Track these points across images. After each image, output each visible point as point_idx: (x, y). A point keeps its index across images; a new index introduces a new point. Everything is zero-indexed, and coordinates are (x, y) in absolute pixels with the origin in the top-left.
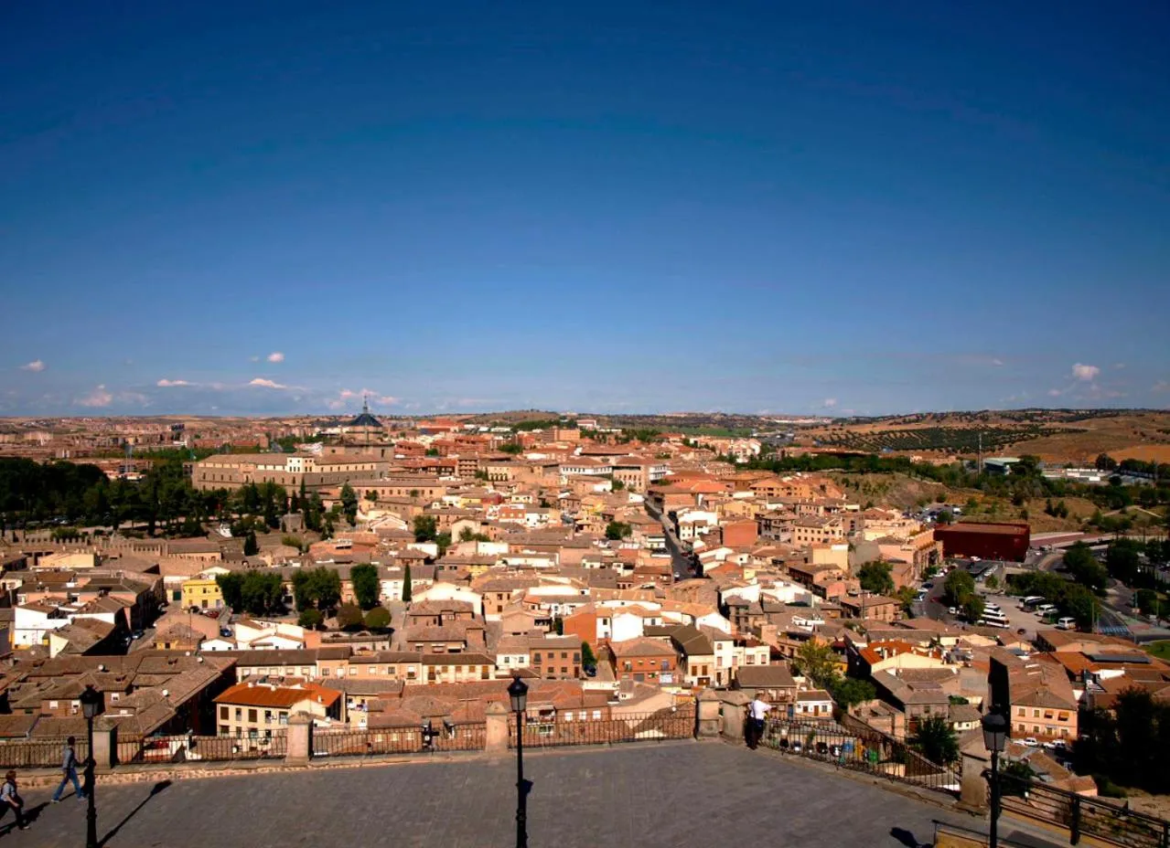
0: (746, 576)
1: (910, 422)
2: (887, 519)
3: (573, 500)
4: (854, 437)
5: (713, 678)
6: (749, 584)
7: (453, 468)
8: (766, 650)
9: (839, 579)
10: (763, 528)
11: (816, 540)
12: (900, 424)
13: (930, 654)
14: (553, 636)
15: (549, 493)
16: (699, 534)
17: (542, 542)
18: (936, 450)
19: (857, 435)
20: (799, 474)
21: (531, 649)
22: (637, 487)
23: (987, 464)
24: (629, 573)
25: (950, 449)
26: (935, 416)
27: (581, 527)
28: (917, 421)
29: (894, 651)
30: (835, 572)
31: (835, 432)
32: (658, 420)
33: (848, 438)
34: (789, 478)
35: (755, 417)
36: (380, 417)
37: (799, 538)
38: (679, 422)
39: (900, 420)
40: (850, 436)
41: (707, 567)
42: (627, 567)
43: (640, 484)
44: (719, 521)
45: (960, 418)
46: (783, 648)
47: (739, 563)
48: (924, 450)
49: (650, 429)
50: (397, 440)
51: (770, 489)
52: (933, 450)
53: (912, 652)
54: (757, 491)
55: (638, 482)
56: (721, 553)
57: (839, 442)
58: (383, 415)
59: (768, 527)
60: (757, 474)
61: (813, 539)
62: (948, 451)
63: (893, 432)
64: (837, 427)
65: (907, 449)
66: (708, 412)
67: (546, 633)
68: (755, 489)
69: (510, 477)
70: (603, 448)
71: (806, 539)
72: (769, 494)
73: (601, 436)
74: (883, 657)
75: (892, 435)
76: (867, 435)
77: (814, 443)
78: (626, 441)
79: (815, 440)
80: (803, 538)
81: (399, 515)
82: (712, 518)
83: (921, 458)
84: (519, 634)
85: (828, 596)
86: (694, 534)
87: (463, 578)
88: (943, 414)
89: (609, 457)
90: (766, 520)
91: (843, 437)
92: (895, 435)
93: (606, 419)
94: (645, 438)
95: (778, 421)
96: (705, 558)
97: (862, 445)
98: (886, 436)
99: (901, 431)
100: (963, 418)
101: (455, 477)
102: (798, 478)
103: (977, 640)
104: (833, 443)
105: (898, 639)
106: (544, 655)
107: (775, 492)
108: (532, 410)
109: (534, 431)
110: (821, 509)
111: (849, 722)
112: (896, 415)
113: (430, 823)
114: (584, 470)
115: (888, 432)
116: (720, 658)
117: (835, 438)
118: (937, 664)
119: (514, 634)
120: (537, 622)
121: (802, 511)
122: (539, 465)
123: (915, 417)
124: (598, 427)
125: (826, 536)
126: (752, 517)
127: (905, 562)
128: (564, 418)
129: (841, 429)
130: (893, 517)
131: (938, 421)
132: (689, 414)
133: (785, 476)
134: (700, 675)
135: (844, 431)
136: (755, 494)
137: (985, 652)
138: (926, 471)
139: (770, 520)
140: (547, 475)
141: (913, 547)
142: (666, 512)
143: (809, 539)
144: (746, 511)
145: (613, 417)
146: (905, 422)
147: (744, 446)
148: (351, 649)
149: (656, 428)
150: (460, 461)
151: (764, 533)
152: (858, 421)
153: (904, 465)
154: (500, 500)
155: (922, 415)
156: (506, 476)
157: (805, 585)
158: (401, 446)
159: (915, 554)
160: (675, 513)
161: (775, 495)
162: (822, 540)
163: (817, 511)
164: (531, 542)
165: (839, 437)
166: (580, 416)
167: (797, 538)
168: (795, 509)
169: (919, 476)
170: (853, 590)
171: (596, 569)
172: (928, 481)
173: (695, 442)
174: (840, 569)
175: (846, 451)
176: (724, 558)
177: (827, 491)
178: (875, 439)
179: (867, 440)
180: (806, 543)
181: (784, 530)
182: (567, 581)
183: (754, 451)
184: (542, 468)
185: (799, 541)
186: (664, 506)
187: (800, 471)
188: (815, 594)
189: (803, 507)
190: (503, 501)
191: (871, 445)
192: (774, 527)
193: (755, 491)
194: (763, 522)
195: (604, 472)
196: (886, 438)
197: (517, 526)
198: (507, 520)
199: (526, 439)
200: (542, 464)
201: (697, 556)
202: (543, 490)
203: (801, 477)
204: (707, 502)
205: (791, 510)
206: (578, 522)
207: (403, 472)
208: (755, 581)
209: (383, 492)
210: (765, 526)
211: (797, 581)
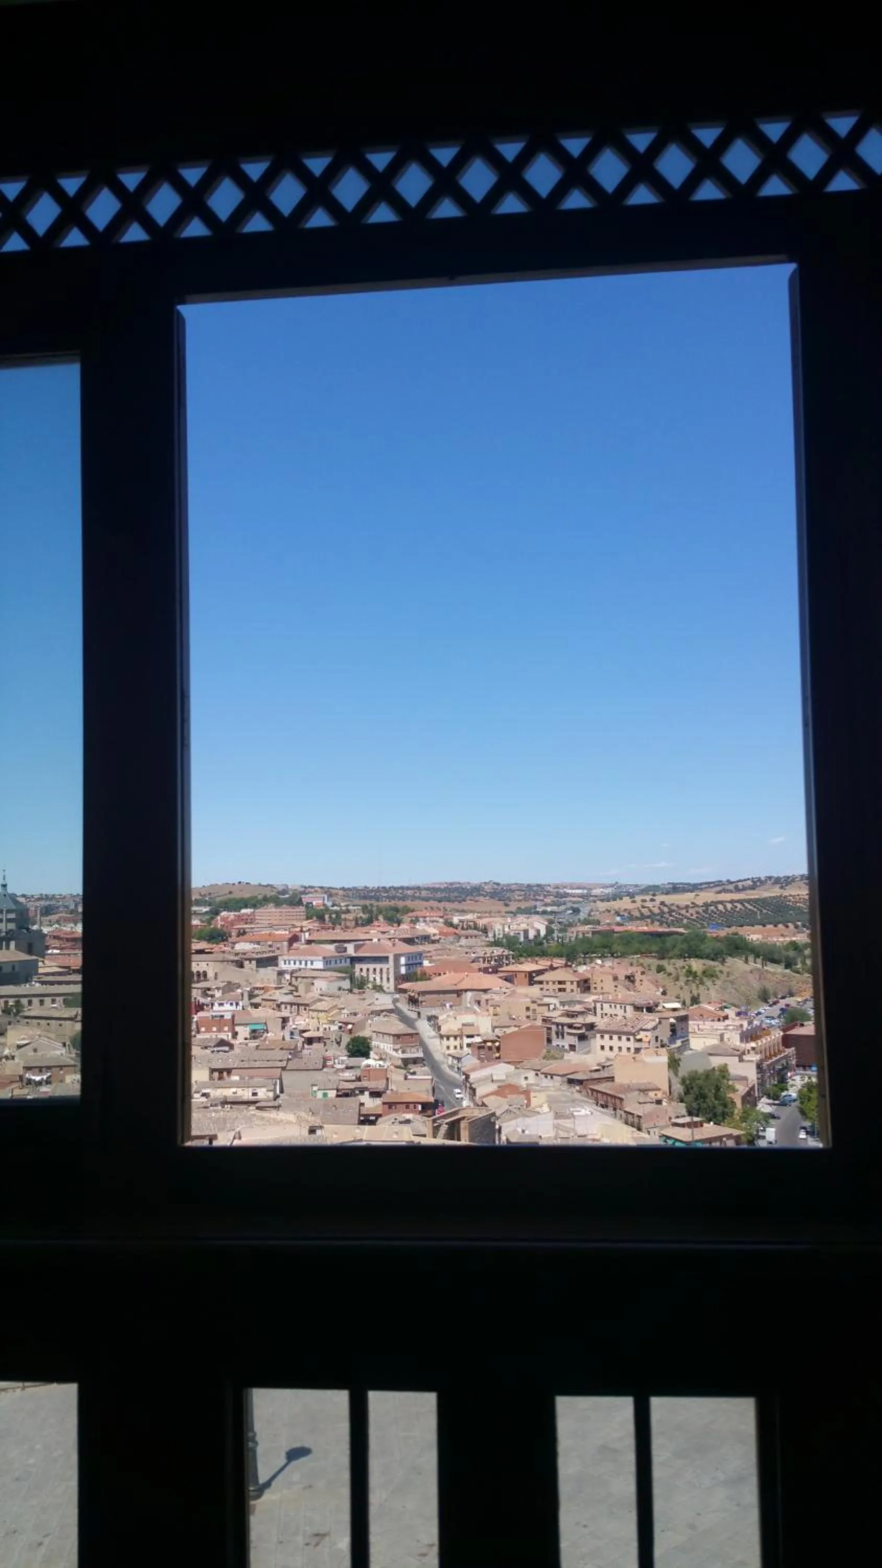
0: (534, 1102)
1: (744, 889)
2: (719, 1020)
3: (299, 1005)
4: (671, 911)
6: (539, 1113)
9: (659, 1102)
10: (554, 1036)
11: (624, 1050)
12: (731, 891)
15: (266, 996)
16: (469, 1045)
17: (257, 1064)
18: (780, 926)
19: (674, 908)
20: (599, 962)
22: (385, 984)
24: (378, 1101)
25: (799, 923)
26: (777, 881)
27: (310, 1041)
28: (753, 888)
30: (652, 1094)
31: (646, 904)
32: (409, 892)
33: (663, 912)
34: (584, 967)
35: (538, 886)
36: (24, 896)
37: (602, 1048)
38: (439, 895)
39: (731, 887)
40: (666, 909)
41: (480, 1092)
42: (375, 1094)
43: (388, 979)
44: (494, 1028)
47: (524, 1083)
48: (764, 926)
49: (400, 904)
50: (50, 929)
51: (560, 983)
52: (775, 925)
54: (545, 986)
55: (385, 976)
56: (501, 1071)
57: (652, 917)
58: (29, 893)
59: (560, 1034)
60: (543, 963)
61: (620, 1048)
62: (796, 927)
63: (721, 902)
64: (648, 898)
65: (742, 926)
66: (476, 880)
68: (541, 982)
69: (210, 975)
70: (338, 934)
71: (611, 1048)
72: (560, 990)
73: (334, 916)
75: (720, 907)
76: (687, 907)
77: (618, 919)
78: (369, 922)
79: (619, 915)
80: (607, 1048)
81: (52, 1036)
82: (484, 1025)
83: (760, 937)
85: (644, 1126)
86: (461, 1048)
88: (788, 877)
89: (346, 945)
90: (557, 1024)
91: (656, 911)
92: (725, 907)
93: (341, 892)
94: (393, 917)
95: (570, 891)
96: (479, 1080)
97: (682, 920)
98: (712, 908)
99: (732, 902)
102: (597, 967)
104: (643, 917)
107: (568, 986)
108: (240, 883)
109: (243, 911)
110: (630, 1009)
112: (724, 879)
114: (312, 963)
115: (715, 903)
117: (645, 911)
121: (605, 1012)
122: (250, 960)
123: (750, 883)
124: (329, 904)
125: (638, 1045)
126: (539, 1023)
127: (745, 1079)
128: (284, 892)
129: (652, 900)
130: (726, 1018)
131: (782, 888)
132: (451, 884)
133: (580, 964)
135: (657, 903)
136: (542, 989)
138: (769, 955)
139: (563, 1025)
140: (262, 970)
141: (756, 1058)
142: (423, 1016)
143: (616, 1049)
144: (530, 1013)
145: (349, 889)
146: (737, 890)
147: (523, 926)
149: (409, 903)
151: (554, 1043)
152: (675, 889)
153: (738, 947)
154: (198, 1008)
155: (759, 879)
156: (205, 974)
157: (613, 1112)
158: (55, 937)
159: (759, 1067)
160: (436, 1018)
161: (568, 990)
162: (632, 1050)
163: (625, 1011)
164: (242, 1065)
165: (650, 911)
166: (306, 890)
167: (599, 1048)
168: (595, 1008)
169: (759, 960)
170: (678, 1117)
171: (331, 1099)
172: (770, 968)
173: (461, 921)
174: (659, 1090)
175: (660, 930)
176: (504, 1078)
177: (637, 983)
178: (698, 913)
179: (688, 915)
180: (611, 1055)
181: (582, 1038)
182: (291, 1117)
183: (538, 931)
184: (254, 962)
185: (602, 1052)
186: (420, 1009)
187: (600, 958)
188: (626, 1123)
189: (606, 1006)
190: (202, 1009)
191: (694, 920)
192: (568, 1034)
193: (541, 986)
194: (554, 1027)
195: (339, 965)
196: (712, 911)
197: (222, 1043)
198: (207, 1036)
199: (232, 923)
200: (255, 956)
201: (467, 1077)
202: (256, 992)
203: (602, 966)
204: (479, 1002)
205: (589, 1010)
206: (306, 1035)
207: (60, 974)
208: (546, 1108)
209: (30, 1003)
210: (557, 1034)
211: (602, 1106)
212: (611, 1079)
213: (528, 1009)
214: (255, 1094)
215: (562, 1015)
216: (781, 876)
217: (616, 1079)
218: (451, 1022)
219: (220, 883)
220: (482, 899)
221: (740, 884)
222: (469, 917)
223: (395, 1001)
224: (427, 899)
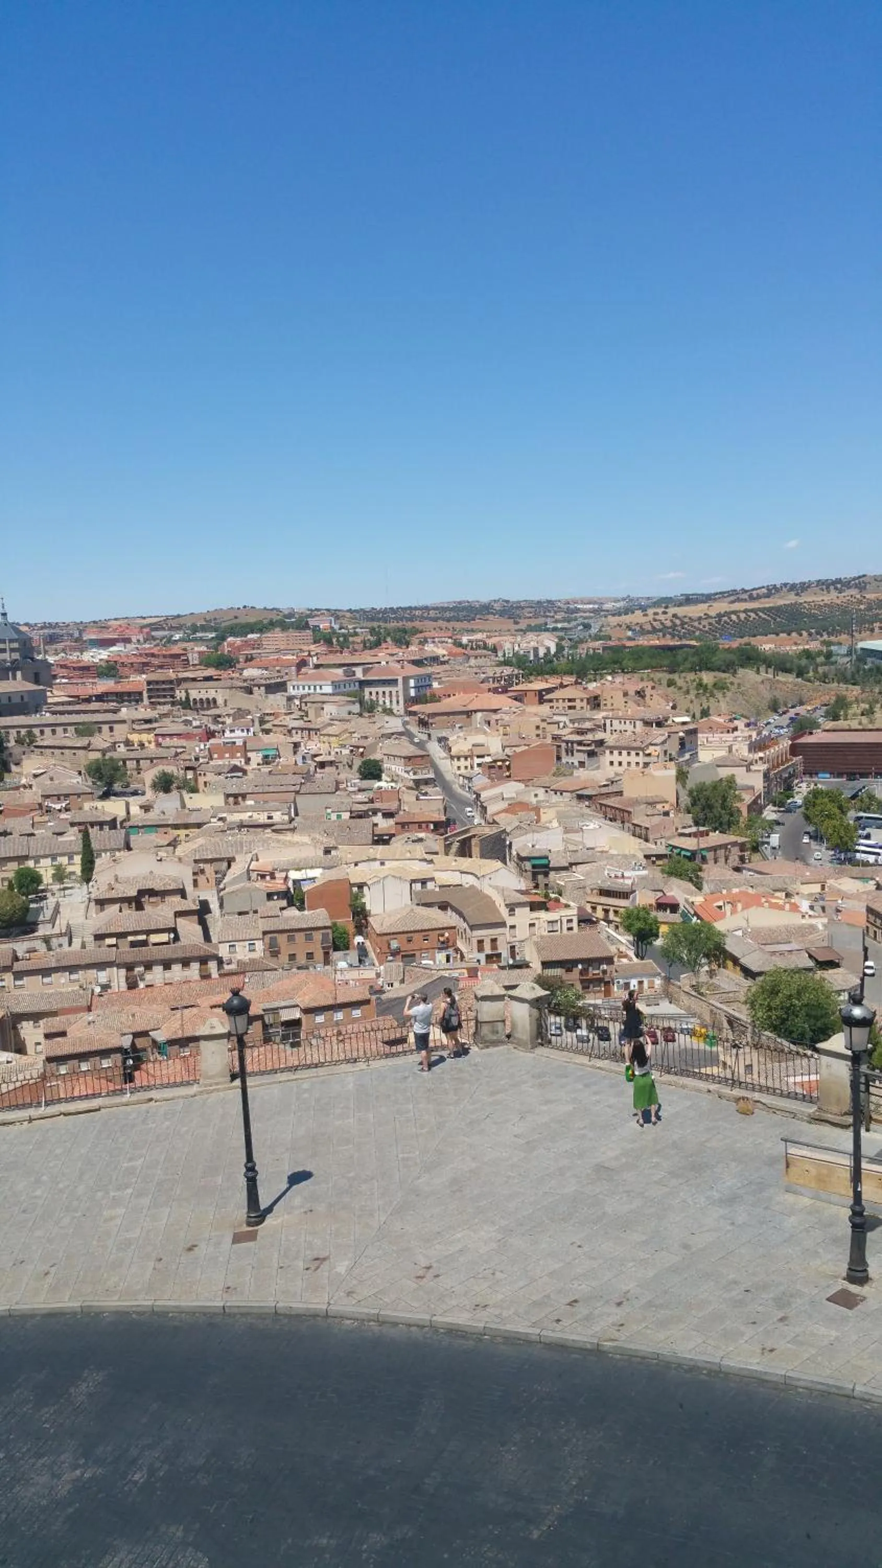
0: (544, 818)
1: (759, 597)
2: (728, 732)
3: (309, 730)
4: (683, 623)
5: (504, 952)
6: (548, 828)
7: (141, 694)
8: (573, 912)
9: (666, 814)
10: (563, 753)
11: (633, 765)
12: (745, 600)
13: (787, 907)
14: (293, 912)
15: (276, 722)
16: (479, 765)
17: (271, 789)
18: (794, 634)
19: (686, 620)
20: (609, 678)
21: (265, 933)
22: (394, 706)
23: (862, 649)
24: (391, 822)
25: (813, 631)
26: (793, 587)
27: (322, 765)
28: (768, 596)
29: (739, 906)
30: (659, 806)
31: (657, 617)
32: (417, 613)
33: (675, 625)
34: (594, 684)
35: (549, 602)
36: (26, 624)
37: (612, 763)
38: (448, 614)
39: (745, 596)
40: (678, 622)
41: (491, 809)
42: (388, 815)
43: (398, 702)
44: (504, 748)
45: (828, 588)
46: (594, 908)
47: (534, 800)
48: (777, 635)
49: (409, 625)
50: (57, 658)
51: (570, 700)
52: (789, 634)
53: (762, 905)
54: (555, 704)
55: (394, 699)
56: (511, 789)
57: (664, 630)
58: (32, 622)
59: (570, 752)
60: (553, 681)
61: (629, 763)
62: (810, 634)
63: (734, 612)
64: (660, 610)
65: (755, 636)
66: (485, 599)
67: (282, 909)
68: (551, 701)
69: (220, 701)
70: (346, 658)
71: (620, 764)
72: (570, 708)
73: (341, 639)
74: (725, 914)
75: (734, 617)
76: (700, 618)
77: (630, 633)
78: (377, 644)
79: (630, 629)
80: (616, 764)
81: (67, 765)
82: (494, 745)
83: (773, 646)
84: (246, 913)
85: (651, 837)
86: (472, 767)
87: (166, 843)
88: (804, 583)
89: (354, 669)
90: (567, 742)
91: (668, 624)
92: (738, 617)
93: (348, 615)
94: (402, 639)
95: (581, 606)
96: (491, 799)
97: (694, 632)
98: (726, 618)
99: (745, 611)
100: (832, 587)
101: (145, 708)
102: (608, 683)
103: (848, 885)
104: (654, 630)
105: (743, 888)
106: (282, 939)
107: (578, 704)
108: (245, 607)
109: (250, 636)
110: (639, 724)
111: (686, 1000)
112: (738, 588)
113: (130, 1191)
114: (321, 688)
115: (727, 614)
116: (513, 927)
117: (657, 625)
118: (795, 920)
119: (240, 914)
120: (270, 896)
121: (613, 728)
122: (259, 686)
123: (764, 591)
124: (336, 627)
125: (647, 760)
126: (549, 740)
127: (752, 788)
128: (290, 615)
129: (665, 613)
130: (735, 729)
131: (797, 594)
132: (460, 603)
133: (590, 681)
134: (488, 951)
135: (670, 615)
136: (552, 707)
137: (860, 900)
138: (781, 664)
139: (572, 742)
140: (271, 696)
141: (763, 767)
142: (434, 737)
143: (625, 764)
144: (540, 732)
145: (355, 611)
146: (752, 598)
147: (533, 644)
148: (14, 951)
149: (417, 624)
150: (149, 683)
151: (564, 760)
152: (688, 600)
153: (750, 658)
154: (211, 734)
155: (774, 587)
156: (215, 701)
157: (621, 825)
158: (62, 666)
159: (766, 776)
160: (446, 739)
161: (578, 708)
162: (641, 765)
163: (635, 727)
164: (256, 790)
165: (662, 624)
166: (313, 613)
167: (608, 763)
168: (605, 725)
169: (771, 670)
170: (684, 827)
171: (345, 820)
172: (782, 677)
173: (470, 641)
174: (667, 802)
175: (671, 643)
176: (514, 795)
177: (647, 698)
178: (710, 624)
179: (701, 627)
180: (620, 770)
181: (591, 754)
182: (306, 839)
183: (548, 649)
184: (263, 688)
185: (611, 768)
186: (431, 731)
187: (610, 674)
188: (634, 835)
189: (616, 722)
190: (214, 736)
191: (707, 632)
192: (578, 751)
193: (551, 704)
194: (564, 745)
195: (348, 689)
196: (725, 622)
197: (235, 769)
198: (220, 762)
199: (239, 649)
200: (264, 682)
201: (478, 796)
202: (267, 718)
203: (612, 682)
204: (489, 723)
205: (599, 726)
206: (317, 759)
207: (69, 703)
208: (555, 824)
209: (42, 732)
210: (567, 751)
211: (611, 820)
212: (620, 793)
213: (538, 727)
214: (270, 818)
215: (571, 733)
216: (797, 582)
217: (624, 793)
218: (461, 742)
219: (225, 608)
220: (491, 617)
221: (754, 592)
222: (479, 636)
223: (405, 724)
224: (435, 620)
